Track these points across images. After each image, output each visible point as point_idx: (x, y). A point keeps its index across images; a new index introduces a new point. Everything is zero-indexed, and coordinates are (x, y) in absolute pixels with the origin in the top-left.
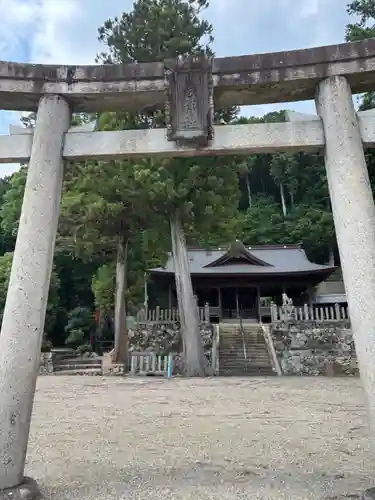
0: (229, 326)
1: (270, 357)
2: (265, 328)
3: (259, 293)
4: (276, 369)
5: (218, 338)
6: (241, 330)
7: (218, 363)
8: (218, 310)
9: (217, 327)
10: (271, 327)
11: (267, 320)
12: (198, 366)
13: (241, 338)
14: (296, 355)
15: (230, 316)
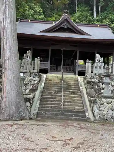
0: (54, 76)
1: (83, 103)
2: (80, 79)
3: (78, 58)
4: (89, 114)
5: (43, 84)
6: (62, 79)
7: (38, 105)
8: (47, 65)
9: (44, 76)
10: (85, 78)
11: (82, 73)
12: (13, 109)
13: (60, 86)
14: (108, 103)
15: (56, 70)
